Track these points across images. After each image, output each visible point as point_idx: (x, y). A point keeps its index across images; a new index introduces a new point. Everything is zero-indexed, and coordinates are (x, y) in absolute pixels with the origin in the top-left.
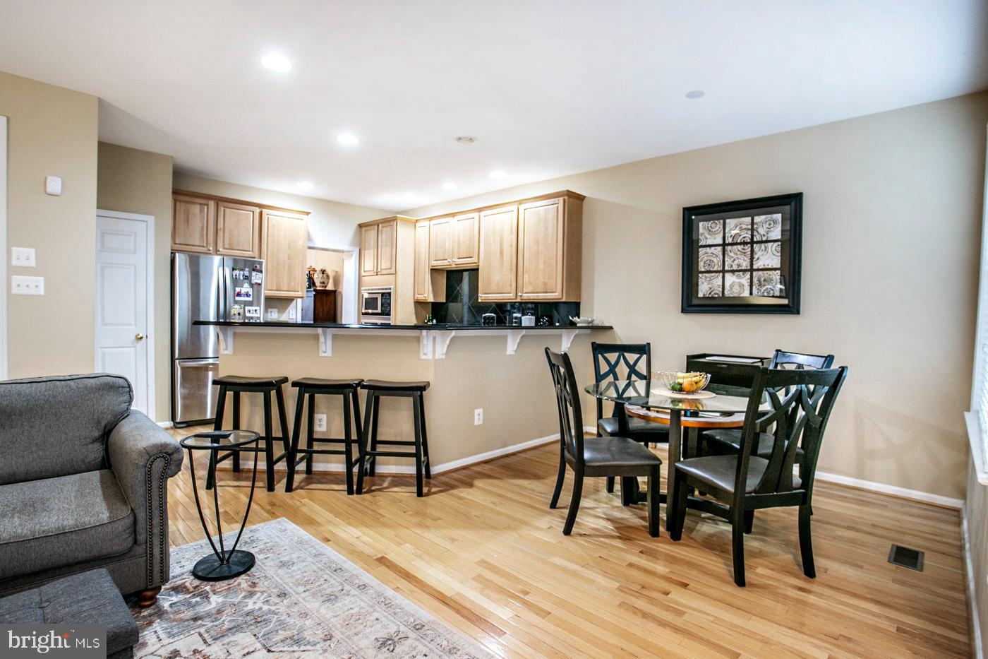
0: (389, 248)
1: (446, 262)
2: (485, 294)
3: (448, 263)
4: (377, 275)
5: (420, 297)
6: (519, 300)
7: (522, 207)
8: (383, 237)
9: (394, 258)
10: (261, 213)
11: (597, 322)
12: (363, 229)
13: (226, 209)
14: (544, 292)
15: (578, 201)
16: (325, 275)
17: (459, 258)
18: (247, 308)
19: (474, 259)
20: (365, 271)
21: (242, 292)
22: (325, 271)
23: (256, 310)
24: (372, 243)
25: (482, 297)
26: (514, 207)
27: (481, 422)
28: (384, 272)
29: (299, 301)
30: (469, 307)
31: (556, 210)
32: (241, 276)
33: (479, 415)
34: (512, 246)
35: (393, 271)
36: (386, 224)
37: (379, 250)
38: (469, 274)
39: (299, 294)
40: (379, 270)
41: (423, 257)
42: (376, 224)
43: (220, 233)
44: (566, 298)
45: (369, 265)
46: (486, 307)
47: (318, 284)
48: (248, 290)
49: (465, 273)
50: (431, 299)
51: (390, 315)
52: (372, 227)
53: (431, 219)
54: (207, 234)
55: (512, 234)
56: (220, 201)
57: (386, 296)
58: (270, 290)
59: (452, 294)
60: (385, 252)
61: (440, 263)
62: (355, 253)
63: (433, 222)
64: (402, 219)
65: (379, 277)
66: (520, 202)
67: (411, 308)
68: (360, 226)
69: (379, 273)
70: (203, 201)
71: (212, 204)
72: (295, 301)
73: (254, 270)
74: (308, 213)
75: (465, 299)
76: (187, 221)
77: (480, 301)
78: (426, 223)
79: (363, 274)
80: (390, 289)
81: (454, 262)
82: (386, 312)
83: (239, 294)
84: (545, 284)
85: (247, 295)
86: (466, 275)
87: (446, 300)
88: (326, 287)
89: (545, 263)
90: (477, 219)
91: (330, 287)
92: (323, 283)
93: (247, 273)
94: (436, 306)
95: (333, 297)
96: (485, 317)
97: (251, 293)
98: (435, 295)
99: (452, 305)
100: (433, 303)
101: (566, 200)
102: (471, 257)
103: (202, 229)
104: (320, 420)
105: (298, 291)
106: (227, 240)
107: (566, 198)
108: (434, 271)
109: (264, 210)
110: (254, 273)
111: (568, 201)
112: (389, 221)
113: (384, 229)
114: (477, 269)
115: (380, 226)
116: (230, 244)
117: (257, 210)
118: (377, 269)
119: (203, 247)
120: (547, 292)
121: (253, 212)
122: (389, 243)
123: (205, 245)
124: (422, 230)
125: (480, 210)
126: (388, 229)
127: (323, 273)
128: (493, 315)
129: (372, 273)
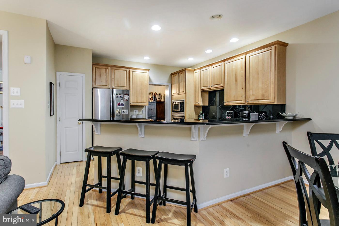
0: (183, 83)
1: (208, 87)
2: (228, 101)
3: (209, 88)
4: (178, 94)
5: (197, 104)
6: (246, 104)
7: (248, 56)
8: (180, 78)
9: (185, 87)
10: (129, 71)
11: (299, 116)
12: (173, 76)
13: (115, 70)
14: (262, 100)
15: (284, 47)
16: (160, 96)
17: (214, 85)
18: (122, 110)
19: (222, 85)
20: (173, 93)
21: (120, 103)
22: (160, 94)
23: (126, 111)
24: (176, 81)
25: (226, 103)
26: (243, 56)
27: (228, 176)
28: (181, 93)
29: (147, 106)
30: (220, 108)
31: (270, 54)
32: (120, 97)
33: (227, 172)
34: (242, 76)
35: (184, 92)
36: (181, 73)
37: (179, 84)
38: (219, 92)
39: (146, 104)
40: (179, 92)
41: (198, 86)
42: (177, 73)
43: (113, 80)
44: (277, 102)
45: (175, 91)
46: (228, 107)
47: (158, 99)
48: (123, 103)
49: (217, 92)
50: (201, 104)
51: (183, 112)
52: (176, 75)
53: (200, 68)
54: (108, 80)
55: (242, 71)
56: (113, 67)
57: (182, 104)
58: (134, 102)
59: (211, 102)
60: (181, 84)
61: (205, 88)
62: (169, 86)
63: (202, 70)
64: (188, 70)
65: (179, 95)
66: (247, 53)
67: (193, 108)
68: (171, 74)
69: (179, 94)
70: (106, 67)
71: (110, 68)
72: (145, 106)
73: (125, 94)
74: (149, 70)
75: (218, 104)
76: (100, 75)
77: (225, 105)
78: (199, 71)
79: (173, 94)
80: (183, 100)
81: (212, 87)
82: (182, 110)
83: (119, 105)
84: (263, 95)
85: (122, 105)
86: (217, 93)
87: (209, 104)
88: (161, 100)
89: (262, 83)
90: (223, 65)
91: (162, 100)
92: (160, 99)
93: (122, 96)
94: (204, 107)
95: (163, 104)
96: (227, 113)
97: (124, 104)
98: (203, 103)
99: (211, 107)
100: (202, 106)
101: (277, 47)
102: (220, 84)
103: (106, 79)
104: (139, 171)
105: (145, 103)
106: (116, 82)
107: (276, 45)
108: (203, 92)
109: (131, 70)
110: (125, 96)
111: (278, 47)
112: (183, 71)
113: (181, 75)
114: (224, 90)
115: (179, 73)
116: (117, 85)
117: (128, 70)
118: (178, 92)
119: (107, 86)
120: (264, 99)
121: (126, 71)
122: (183, 81)
123: (107, 85)
124: (197, 73)
125: (224, 61)
126: (182, 74)
127: (159, 95)
128: (232, 111)
129: (176, 94)
